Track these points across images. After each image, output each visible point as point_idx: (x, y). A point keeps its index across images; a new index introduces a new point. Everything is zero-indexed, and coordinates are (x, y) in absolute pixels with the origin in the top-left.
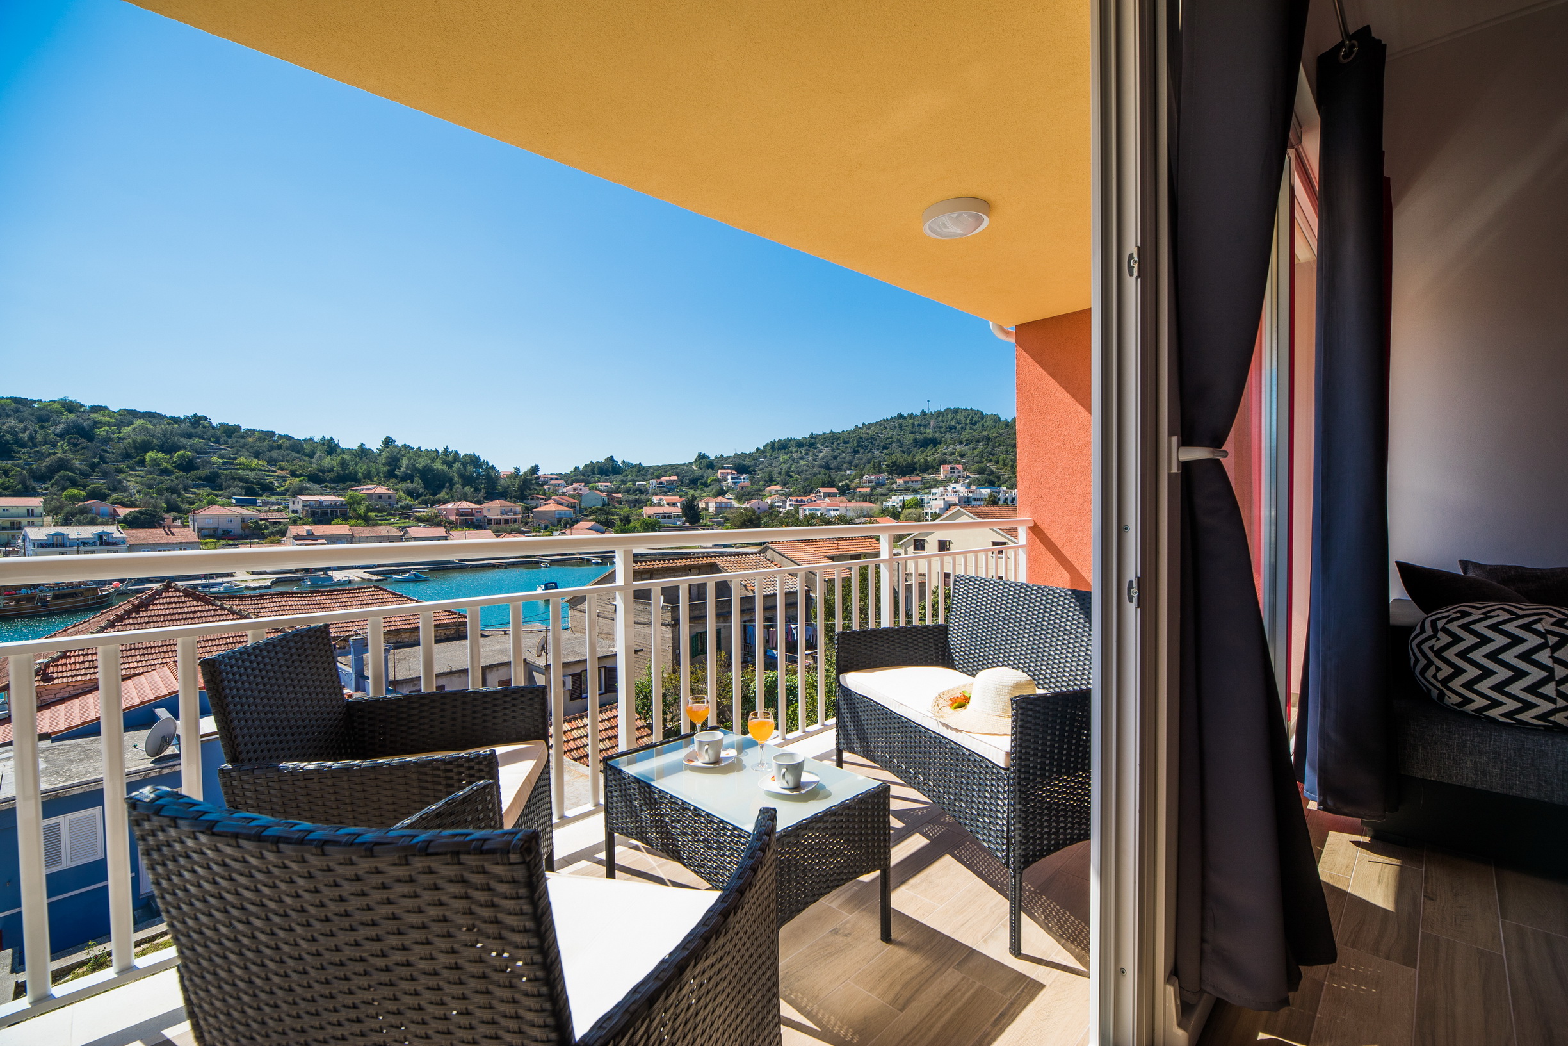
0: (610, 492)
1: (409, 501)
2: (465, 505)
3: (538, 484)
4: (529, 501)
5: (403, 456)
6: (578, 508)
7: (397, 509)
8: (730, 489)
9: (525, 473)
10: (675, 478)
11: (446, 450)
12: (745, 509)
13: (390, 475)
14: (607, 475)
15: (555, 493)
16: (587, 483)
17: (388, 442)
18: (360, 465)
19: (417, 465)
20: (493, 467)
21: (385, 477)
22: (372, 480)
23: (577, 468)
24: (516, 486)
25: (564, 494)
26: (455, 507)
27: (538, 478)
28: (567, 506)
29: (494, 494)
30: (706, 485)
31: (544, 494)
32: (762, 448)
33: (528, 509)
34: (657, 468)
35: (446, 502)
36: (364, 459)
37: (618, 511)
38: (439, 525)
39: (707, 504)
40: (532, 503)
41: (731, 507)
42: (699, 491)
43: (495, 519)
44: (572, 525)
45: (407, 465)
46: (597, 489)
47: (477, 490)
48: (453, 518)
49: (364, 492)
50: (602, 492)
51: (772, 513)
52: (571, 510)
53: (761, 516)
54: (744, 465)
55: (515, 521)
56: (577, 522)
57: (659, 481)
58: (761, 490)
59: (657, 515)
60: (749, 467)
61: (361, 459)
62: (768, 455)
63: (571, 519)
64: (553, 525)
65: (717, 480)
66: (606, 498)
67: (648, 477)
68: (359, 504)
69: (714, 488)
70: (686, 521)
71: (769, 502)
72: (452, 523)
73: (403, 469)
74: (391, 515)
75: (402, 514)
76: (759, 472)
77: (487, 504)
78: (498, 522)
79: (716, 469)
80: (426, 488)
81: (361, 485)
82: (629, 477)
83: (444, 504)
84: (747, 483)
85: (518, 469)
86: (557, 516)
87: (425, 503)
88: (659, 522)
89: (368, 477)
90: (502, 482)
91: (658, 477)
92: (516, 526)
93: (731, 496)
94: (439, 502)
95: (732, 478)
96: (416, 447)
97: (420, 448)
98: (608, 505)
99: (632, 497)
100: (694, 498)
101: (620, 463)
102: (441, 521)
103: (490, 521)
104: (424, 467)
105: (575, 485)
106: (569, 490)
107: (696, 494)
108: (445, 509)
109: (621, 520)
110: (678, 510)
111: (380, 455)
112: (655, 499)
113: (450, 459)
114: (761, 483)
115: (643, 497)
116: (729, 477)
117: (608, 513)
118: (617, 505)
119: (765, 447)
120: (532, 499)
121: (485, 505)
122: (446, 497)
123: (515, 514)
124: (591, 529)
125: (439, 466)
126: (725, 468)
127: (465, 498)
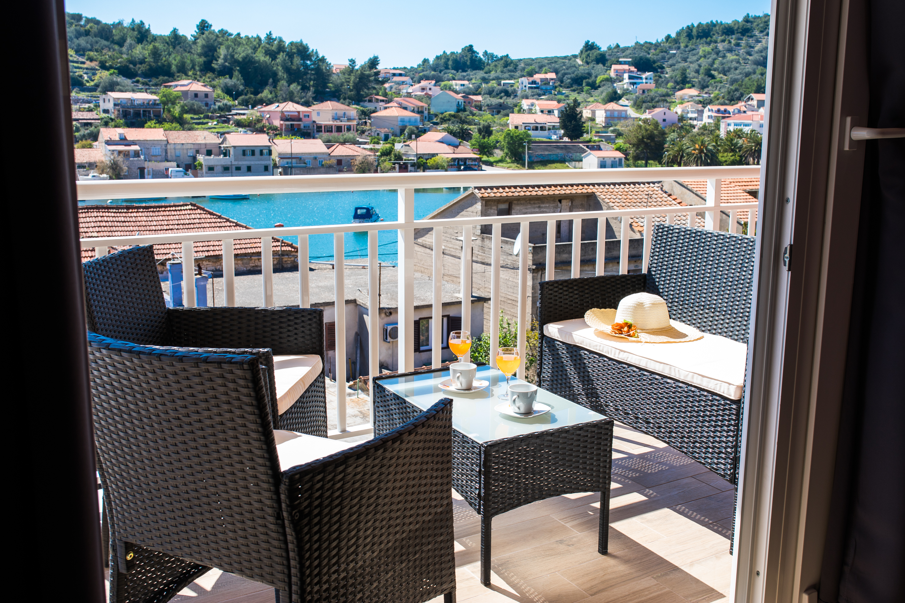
0: (467, 93)
1: (227, 101)
2: (291, 107)
3: (377, 82)
4: (367, 104)
5: (221, 44)
6: (426, 113)
7: (214, 111)
8: (626, 92)
9: (362, 67)
10: (553, 75)
11: (269, 37)
12: (645, 121)
13: (207, 68)
14: (464, 71)
15: (398, 94)
16: (438, 80)
17: (203, 26)
18: (173, 56)
19: (236, 56)
20: (323, 60)
21: (201, 71)
22: (186, 75)
23: (425, 61)
24: (351, 84)
25: (409, 95)
26: (279, 109)
27: (377, 73)
28: (413, 111)
29: (325, 93)
30: (594, 86)
31: (385, 95)
32: (673, 35)
33: (365, 114)
34: (529, 62)
35: (269, 102)
36: (178, 47)
37: (477, 119)
38: (261, 131)
39: (593, 112)
40: (370, 106)
41: (626, 118)
42: (584, 95)
43: (325, 126)
44: (418, 136)
45: (225, 56)
46: (450, 89)
47: (305, 88)
48: (277, 123)
49: (179, 88)
50: (457, 92)
51: (682, 127)
52: (418, 116)
53: (666, 130)
54: (648, 60)
55: (349, 129)
56: (425, 131)
57: (531, 79)
58: (668, 95)
59: (527, 126)
60: (654, 62)
61: (174, 48)
62: (682, 45)
63: (417, 128)
64: (395, 135)
65: (610, 80)
66: (462, 100)
67: (518, 74)
68: (174, 103)
69: (605, 91)
70: (564, 135)
71: (679, 112)
72: (276, 129)
73: (220, 61)
74: (207, 117)
75: (220, 117)
76: (668, 70)
77: (317, 107)
78: (329, 129)
79: (608, 64)
80: (246, 85)
81: (175, 80)
82: (493, 74)
83: (267, 105)
84: (652, 85)
85: (353, 62)
86: (400, 124)
87: (246, 104)
88: (529, 136)
89: (183, 70)
90: (334, 78)
91: (530, 74)
92: (350, 135)
93: (626, 103)
94: (261, 102)
95: (630, 78)
96: (235, 33)
97: (239, 34)
98: (465, 110)
99: (495, 101)
100: (577, 104)
101: (481, 55)
102: (264, 126)
103: (319, 128)
104: (244, 58)
105: (424, 83)
106: (415, 89)
107: (580, 98)
108: (269, 112)
109: (480, 131)
110: (554, 119)
111: (195, 43)
112: (525, 104)
113: (274, 48)
114: (670, 85)
115: (510, 101)
116: (626, 76)
117: (463, 122)
118: (475, 111)
119: (679, 34)
120: (370, 101)
121: (314, 107)
122: (270, 96)
123: (349, 120)
124: (441, 142)
125: (261, 57)
126: (620, 63)
127: (291, 98)
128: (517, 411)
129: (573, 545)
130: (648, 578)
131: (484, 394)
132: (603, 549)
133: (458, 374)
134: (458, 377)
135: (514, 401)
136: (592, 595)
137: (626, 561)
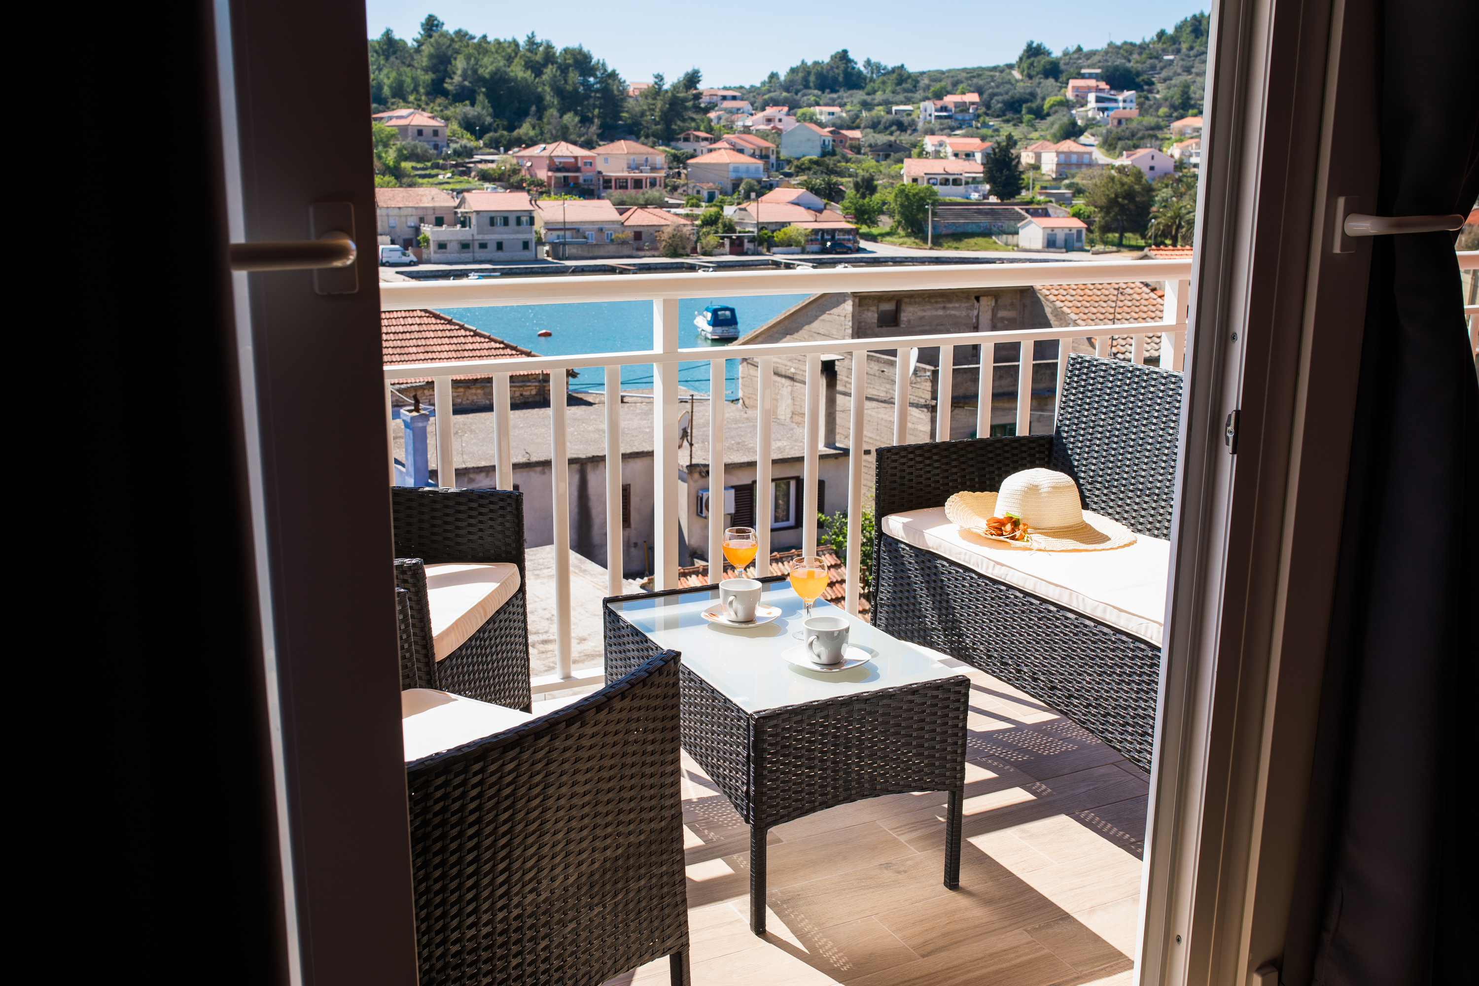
0: (838, 127)
1: (467, 141)
2: (564, 150)
3: (698, 109)
4: (681, 144)
5: (458, 52)
6: (773, 158)
7: (447, 157)
8: (1091, 124)
9: (675, 87)
10: (974, 97)
11: (531, 41)
12: (1121, 170)
13: (436, 90)
14: (834, 91)
15: (730, 128)
16: (793, 106)
17: (431, 25)
18: (385, 71)
19: (480, 71)
20: (613, 75)
21: (427, 94)
22: (405, 100)
23: (773, 76)
24: (657, 113)
25: (747, 130)
26: (546, 153)
27: (698, 96)
28: (753, 155)
29: (616, 127)
30: (1040, 114)
31: (710, 130)
32: (1170, 31)
33: (679, 160)
34: (937, 76)
35: (532, 143)
36: (392, 59)
37: (852, 167)
38: (518, 187)
39: (1038, 156)
40: (686, 148)
41: (1091, 165)
42: (1023, 128)
43: (617, 179)
44: (760, 194)
45: (465, 71)
46: (812, 120)
47: (585, 120)
48: (543, 174)
49: (394, 122)
50: (822, 125)
51: (1179, 180)
52: (760, 163)
53: (1156, 185)
54: (1128, 71)
55: (653, 184)
56: (770, 187)
57: (939, 103)
58: (1159, 127)
59: (931, 178)
60: (1138, 74)
61: (387, 59)
62: (1184, 47)
63: (759, 182)
64: (724, 193)
65: (1067, 105)
66: (829, 138)
67: (919, 95)
68: (386, 145)
69: (1058, 121)
70: (991, 193)
71: (1177, 155)
72: (540, 184)
73: (457, 79)
74: (436, 166)
75: (456, 166)
76: (1159, 86)
77: (605, 149)
78: (622, 184)
79: (1063, 78)
80: (496, 115)
81: (388, 109)
82: (879, 96)
83: (528, 146)
84: (1132, 111)
85: (660, 78)
86: (732, 175)
87: (495, 145)
88: (934, 194)
89: (400, 94)
90: (630, 104)
91: (939, 96)
92: (655, 193)
93: (1091, 140)
94: (519, 142)
95: (1099, 100)
96: (478, 35)
97: (485, 37)
98: (833, 153)
99: (882, 139)
100: (1011, 142)
101: (860, 66)
102: (523, 180)
103: (607, 183)
104: (493, 74)
105: (770, 111)
106: (757, 121)
107: (1017, 134)
108: (530, 158)
109: (857, 186)
110: (976, 167)
111: (418, 50)
112: (930, 143)
113: (539, 58)
114: (1163, 111)
115: (905, 138)
116: (1092, 97)
117: (831, 172)
118: (850, 155)
119: (1179, 29)
120: (686, 139)
121: (600, 150)
122: (532, 133)
123: (654, 169)
124: (796, 203)
125: (518, 71)
126: (1083, 77)
127: (564, 136)
128: (817, 660)
129: (905, 872)
130: (1017, 931)
131: (772, 629)
132: (952, 881)
133: (731, 598)
134: (731, 603)
135: (811, 644)
136: (923, 956)
137: (986, 901)
